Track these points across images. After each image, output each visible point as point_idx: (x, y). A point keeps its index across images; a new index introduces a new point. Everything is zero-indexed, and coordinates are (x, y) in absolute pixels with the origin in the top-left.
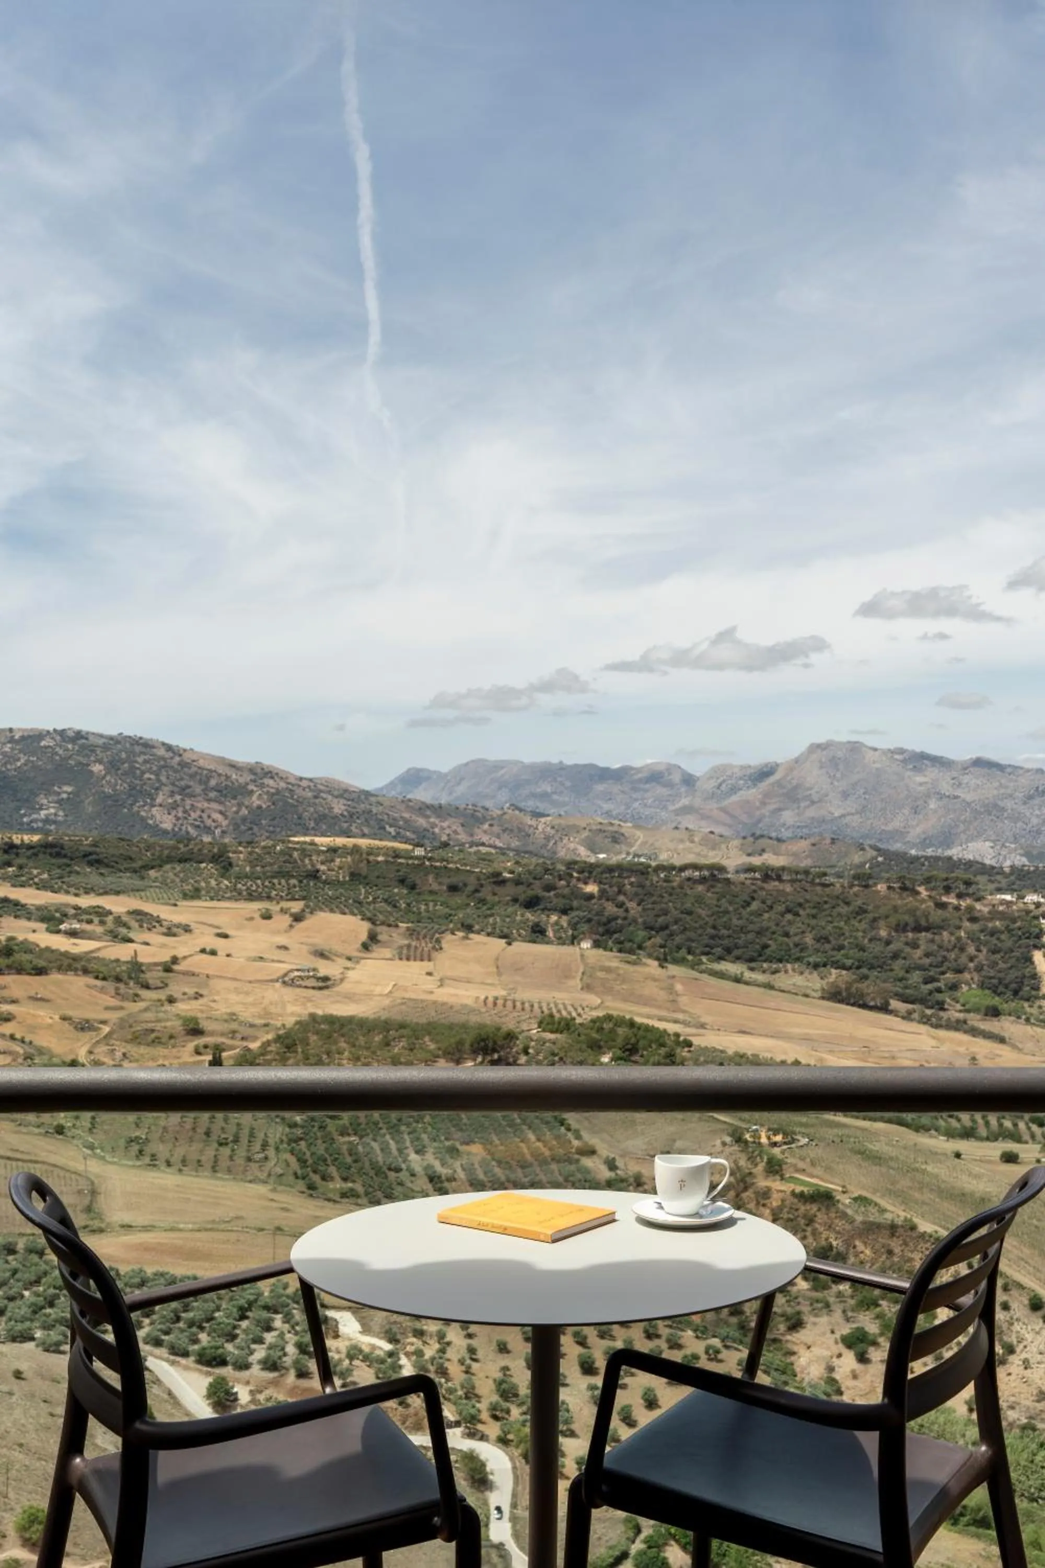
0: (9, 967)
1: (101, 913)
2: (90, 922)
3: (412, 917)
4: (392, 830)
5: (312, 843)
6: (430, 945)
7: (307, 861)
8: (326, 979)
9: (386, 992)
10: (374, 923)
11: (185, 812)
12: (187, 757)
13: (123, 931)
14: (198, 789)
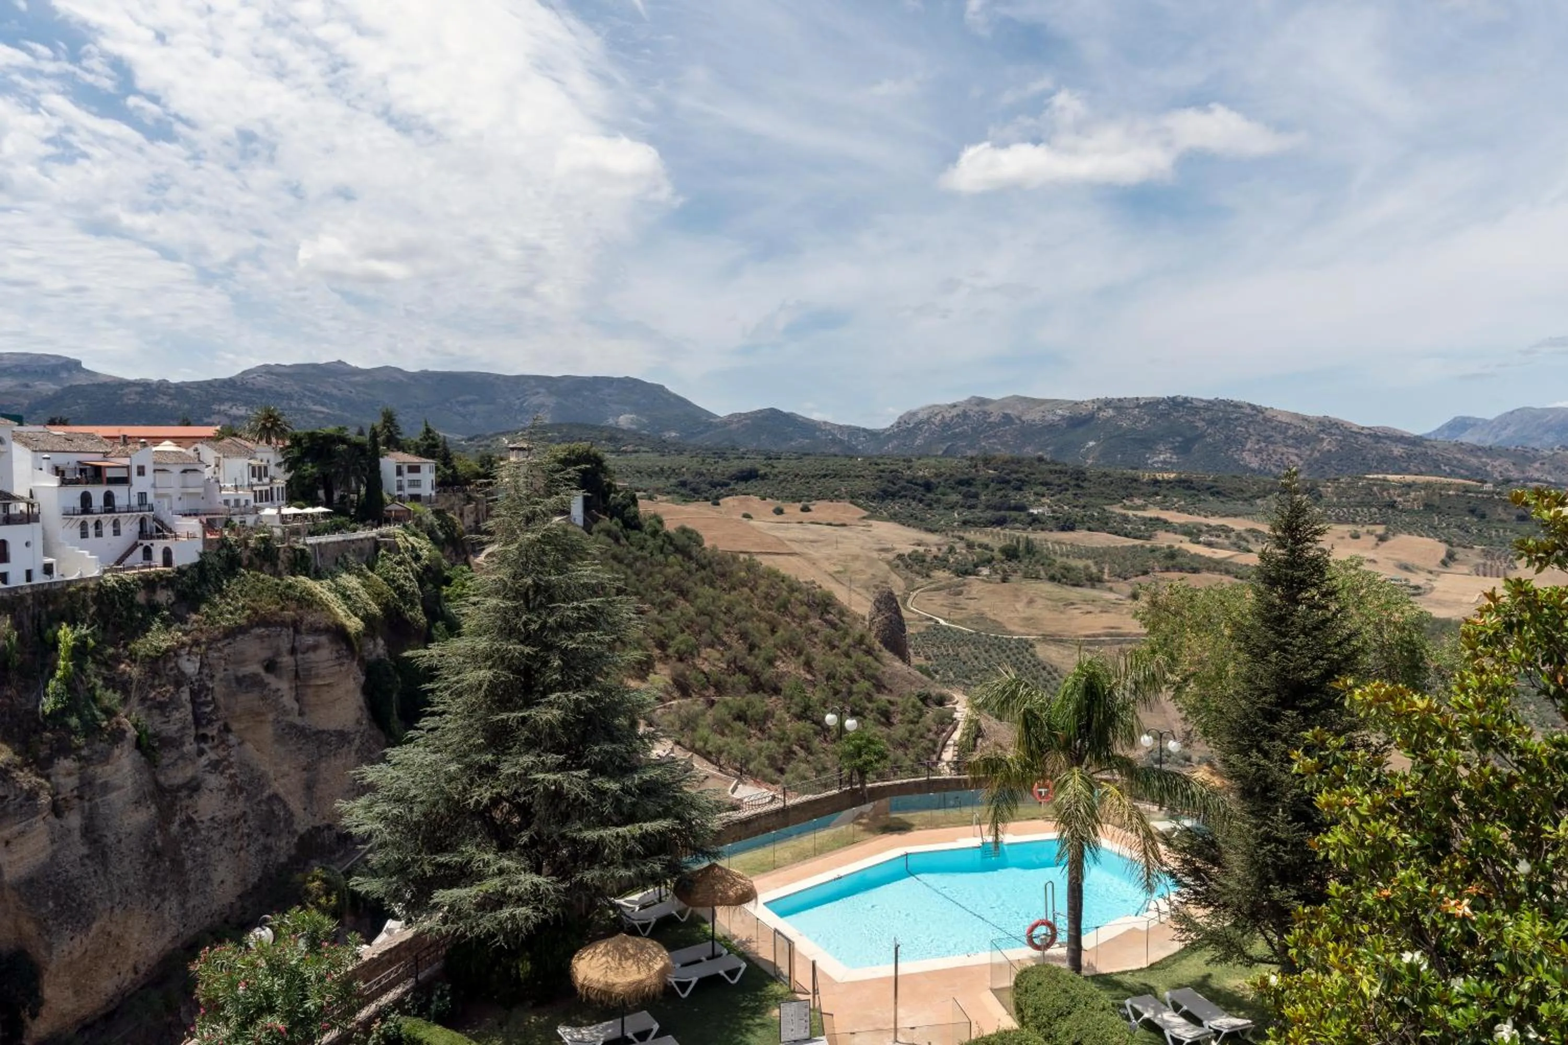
0: (1174, 566)
1: (1227, 531)
2: (1218, 536)
3: (1485, 541)
4: (1447, 468)
5: (1385, 480)
6: (1505, 565)
7: (1385, 494)
8: (1417, 588)
9: (1474, 600)
10: (1451, 545)
11: (1269, 455)
12: (1268, 414)
13: (1244, 544)
14: (1279, 438)
